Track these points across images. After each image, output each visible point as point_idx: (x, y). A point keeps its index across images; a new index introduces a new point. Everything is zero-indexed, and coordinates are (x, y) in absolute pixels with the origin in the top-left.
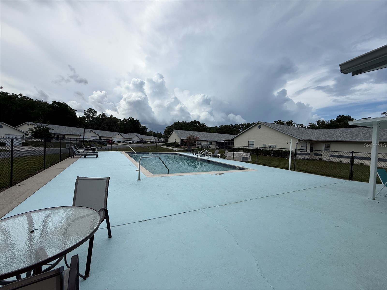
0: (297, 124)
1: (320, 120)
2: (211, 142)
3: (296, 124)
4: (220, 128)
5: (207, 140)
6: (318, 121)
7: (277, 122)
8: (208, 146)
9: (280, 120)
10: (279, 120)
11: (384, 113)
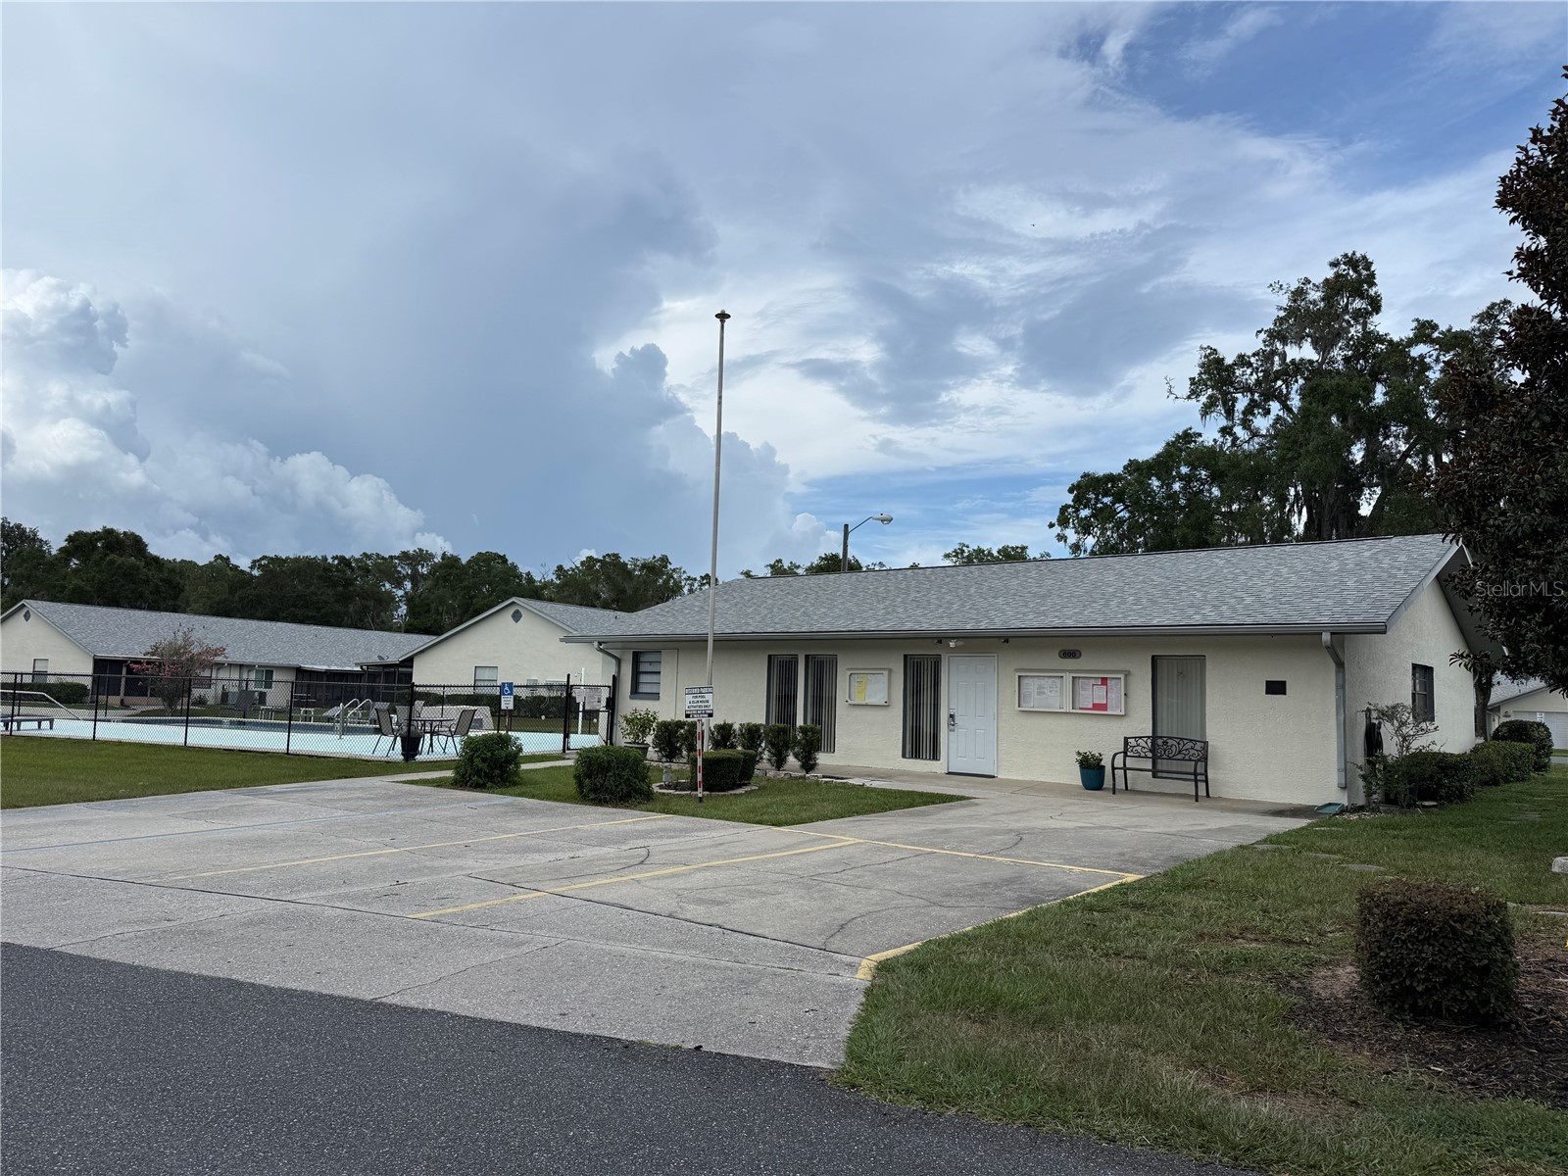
0: (689, 578)
1: (780, 561)
2: (268, 673)
3: (684, 576)
4: (256, 573)
5: (249, 660)
6: (772, 566)
7: (599, 561)
8: (256, 694)
9: (614, 555)
10: (608, 555)
11: (947, 556)
